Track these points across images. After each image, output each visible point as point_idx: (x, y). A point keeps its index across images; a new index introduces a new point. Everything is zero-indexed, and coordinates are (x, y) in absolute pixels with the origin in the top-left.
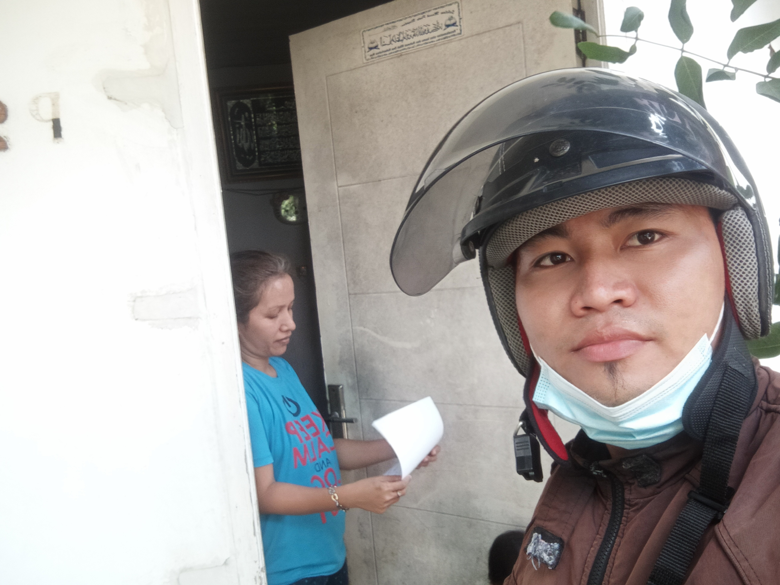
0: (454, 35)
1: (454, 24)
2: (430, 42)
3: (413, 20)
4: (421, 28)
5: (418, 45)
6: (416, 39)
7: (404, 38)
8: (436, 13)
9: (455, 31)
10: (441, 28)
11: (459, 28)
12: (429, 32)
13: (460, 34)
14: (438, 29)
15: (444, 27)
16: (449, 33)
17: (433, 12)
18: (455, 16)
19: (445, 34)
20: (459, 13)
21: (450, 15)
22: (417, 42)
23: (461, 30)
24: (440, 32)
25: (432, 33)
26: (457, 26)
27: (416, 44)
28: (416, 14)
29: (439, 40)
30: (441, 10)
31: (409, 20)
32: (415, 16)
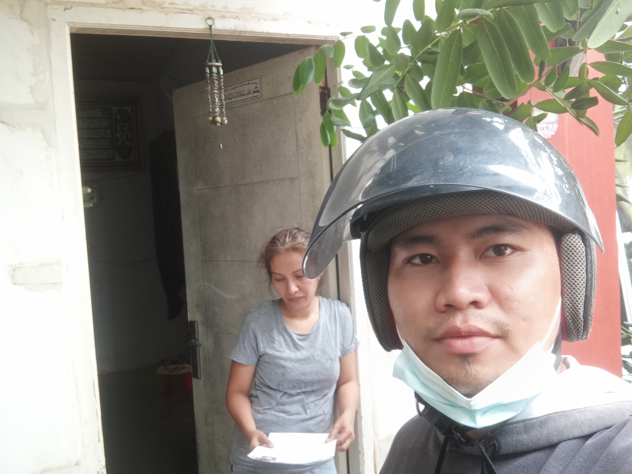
0: (258, 98)
1: (258, 91)
2: (246, 101)
3: (237, 87)
4: (241, 92)
5: (240, 103)
6: (238, 99)
7: (232, 98)
8: (249, 83)
9: (258, 96)
10: (251, 93)
11: (260, 93)
12: (245, 95)
13: (261, 98)
14: (250, 93)
15: (253, 93)
16: (255, 97)
17: (247, 83)
18: (258, 85)
19: (253, 97)
20: (260, 85)
21: (255, 85)
22: (239, 101)
23: (261, 95)
24: (251, 95)
25: (247, 96)
26: (259, 92)
27: (238, 102)
28: (238, 83)
29: (250, 100)
30: (251, 82)
31: (235, 86)
32: (238, 84)
